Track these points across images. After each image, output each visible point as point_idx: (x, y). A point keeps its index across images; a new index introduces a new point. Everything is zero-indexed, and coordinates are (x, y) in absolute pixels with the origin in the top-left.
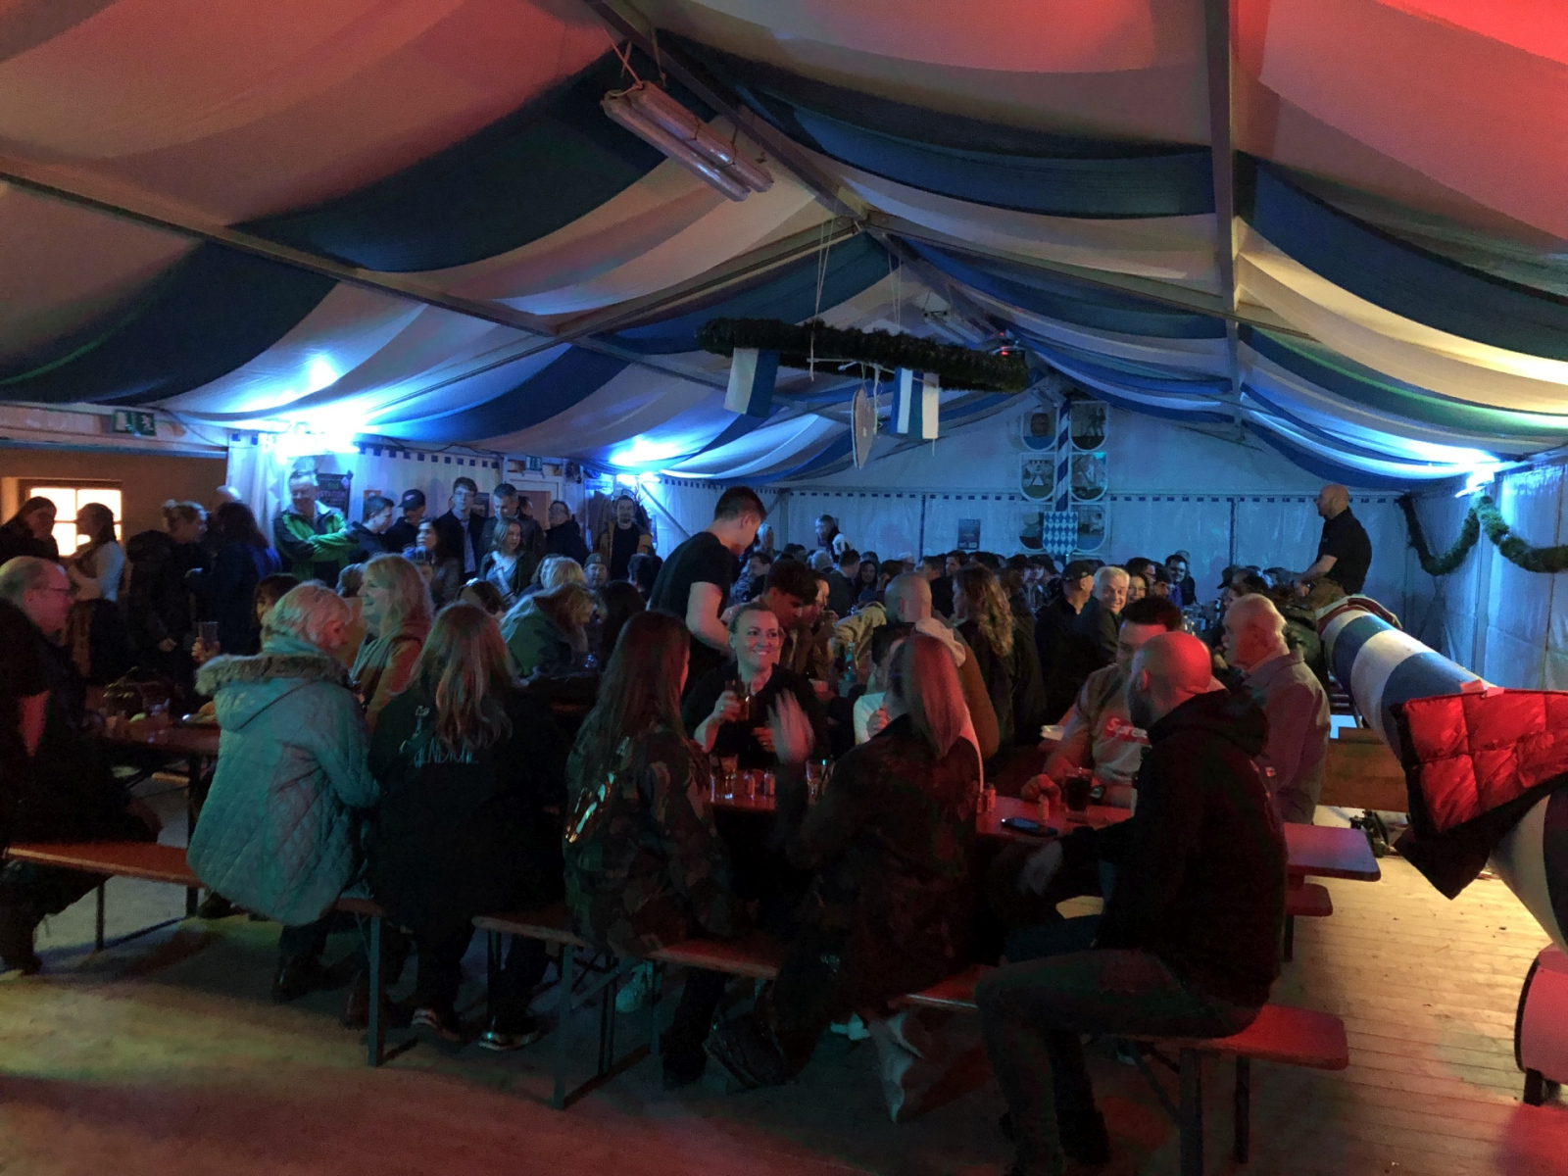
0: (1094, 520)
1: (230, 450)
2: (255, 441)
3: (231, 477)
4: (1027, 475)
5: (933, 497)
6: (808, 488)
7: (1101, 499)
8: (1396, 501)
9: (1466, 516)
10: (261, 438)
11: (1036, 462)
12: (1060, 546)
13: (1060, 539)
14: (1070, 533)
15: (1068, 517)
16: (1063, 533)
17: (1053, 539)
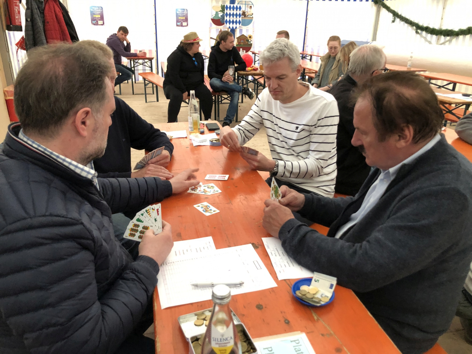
12: (233, 24)
13: (233, 20)
14: (238, 17)
15: (237, 8)
16: (235, 17)
17: (230, 20)
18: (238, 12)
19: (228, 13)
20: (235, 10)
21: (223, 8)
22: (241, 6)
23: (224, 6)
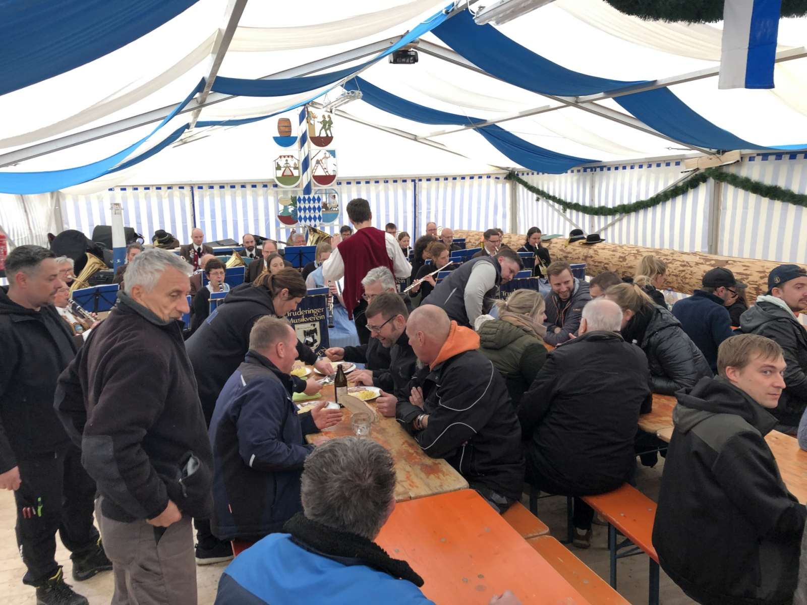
0: (331, 200)
4: (278, 167)
12: (310, 221)
13: (310, 216)
14: (317, 211)
15: (314, 199)
16: (312, 211)
17: (305, 216)
18: (317, 205)
19: (302, 206)
20: (312, 202)
21: (295, 201)
22: (320, 196)
23: (296, 197)
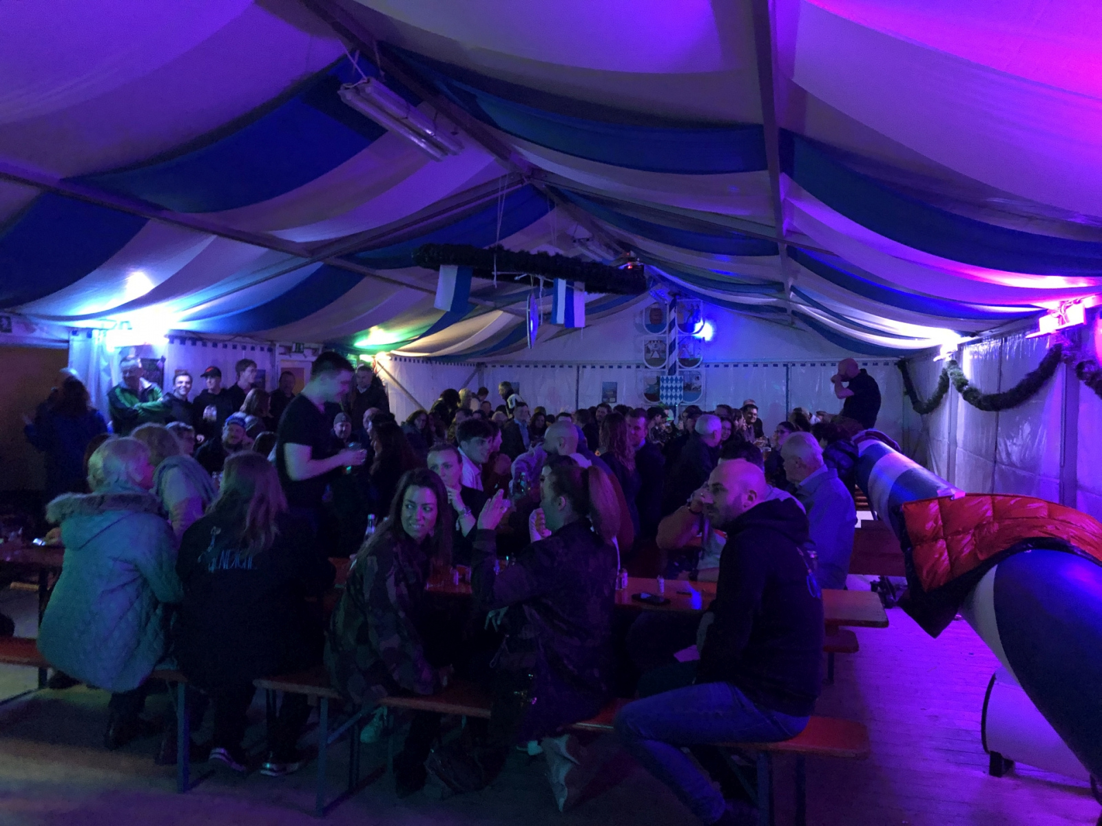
0: (694, 381)
1: (71, 342)
2: (90, 336)
3: (72, 362)
4: (648, 350)
5: (584, 367)
6: (497, 362)
7: (698, 366)
8: (895, 364)
9: (940, 374)
10: (95, 333)
11: (654, 341)
12: (671, 399)
13: (672, 394)
14: (678, 390)
15: (676, 379)
16: (674, 390)
17: (667, 395)
18: (678, 385)
19: (665, 385)
20: (674, 382)
21: (659, 380)
